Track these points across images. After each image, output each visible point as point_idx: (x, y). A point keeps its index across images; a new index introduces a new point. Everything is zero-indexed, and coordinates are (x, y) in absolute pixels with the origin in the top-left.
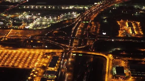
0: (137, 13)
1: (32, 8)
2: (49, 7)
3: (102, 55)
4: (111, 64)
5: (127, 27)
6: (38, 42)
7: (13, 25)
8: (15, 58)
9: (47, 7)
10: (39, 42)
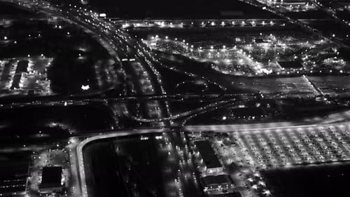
0: (6, 38)
2: (213, 24)
5: (30, 73)
6: (240, 106)
9: (218, 23)
10: (243, 106)
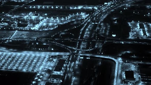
0: (149, 14)
1: (39, 8)
2: (57, 7)
3: (111, 58)
4: (120, 68)
5: (138, 29)
6: (44, 44)
7: (18, 26)
8: (19, 61)
9: (54, 7)
